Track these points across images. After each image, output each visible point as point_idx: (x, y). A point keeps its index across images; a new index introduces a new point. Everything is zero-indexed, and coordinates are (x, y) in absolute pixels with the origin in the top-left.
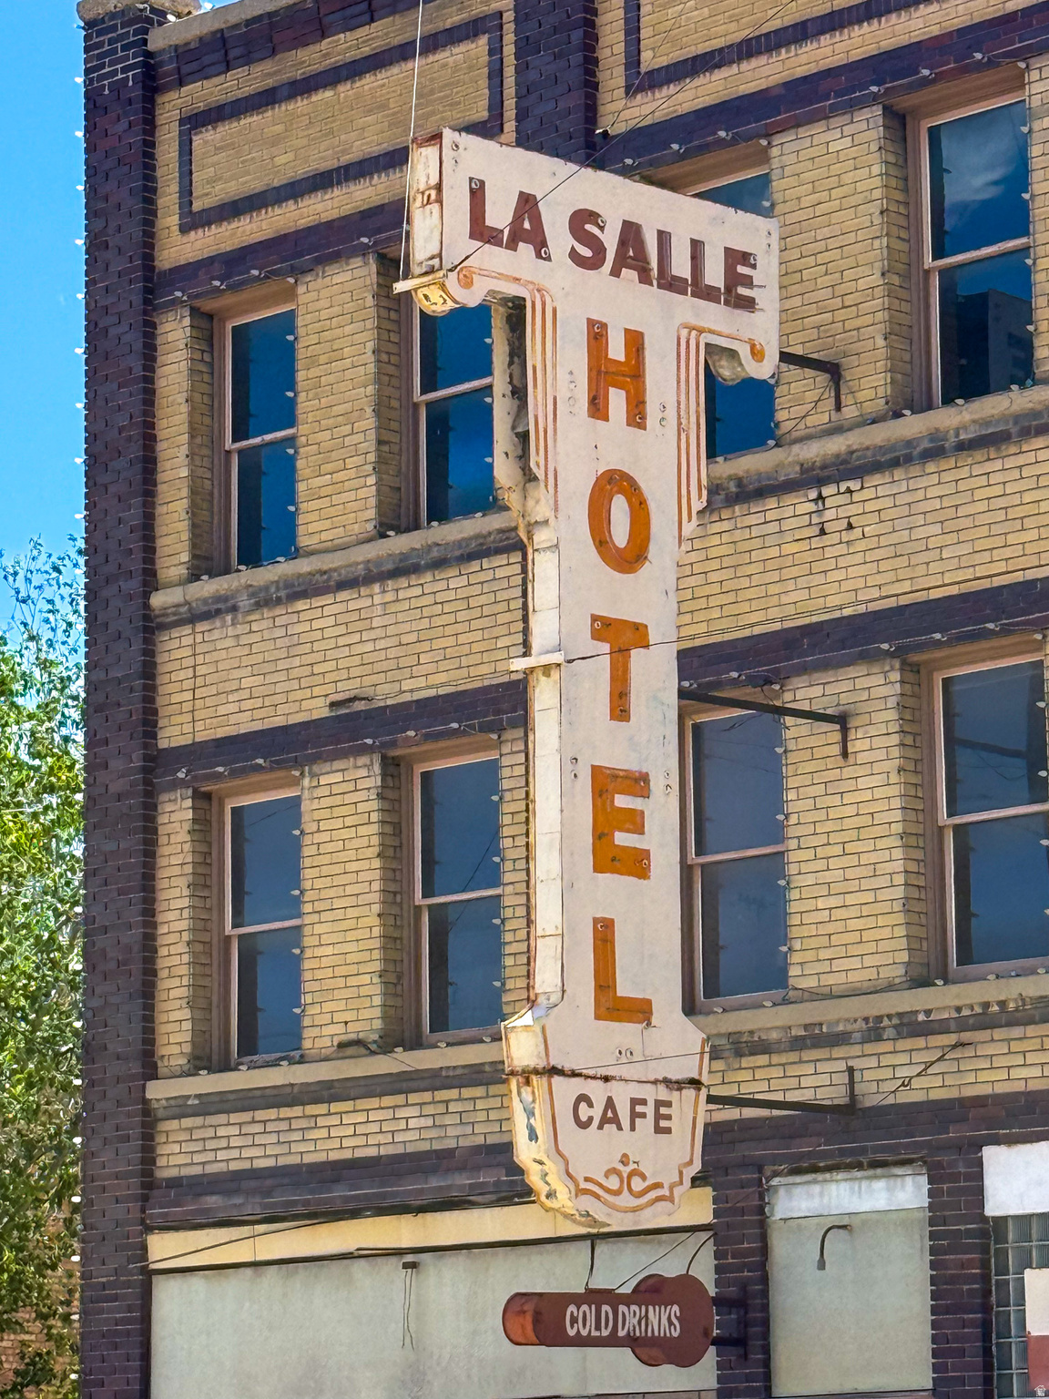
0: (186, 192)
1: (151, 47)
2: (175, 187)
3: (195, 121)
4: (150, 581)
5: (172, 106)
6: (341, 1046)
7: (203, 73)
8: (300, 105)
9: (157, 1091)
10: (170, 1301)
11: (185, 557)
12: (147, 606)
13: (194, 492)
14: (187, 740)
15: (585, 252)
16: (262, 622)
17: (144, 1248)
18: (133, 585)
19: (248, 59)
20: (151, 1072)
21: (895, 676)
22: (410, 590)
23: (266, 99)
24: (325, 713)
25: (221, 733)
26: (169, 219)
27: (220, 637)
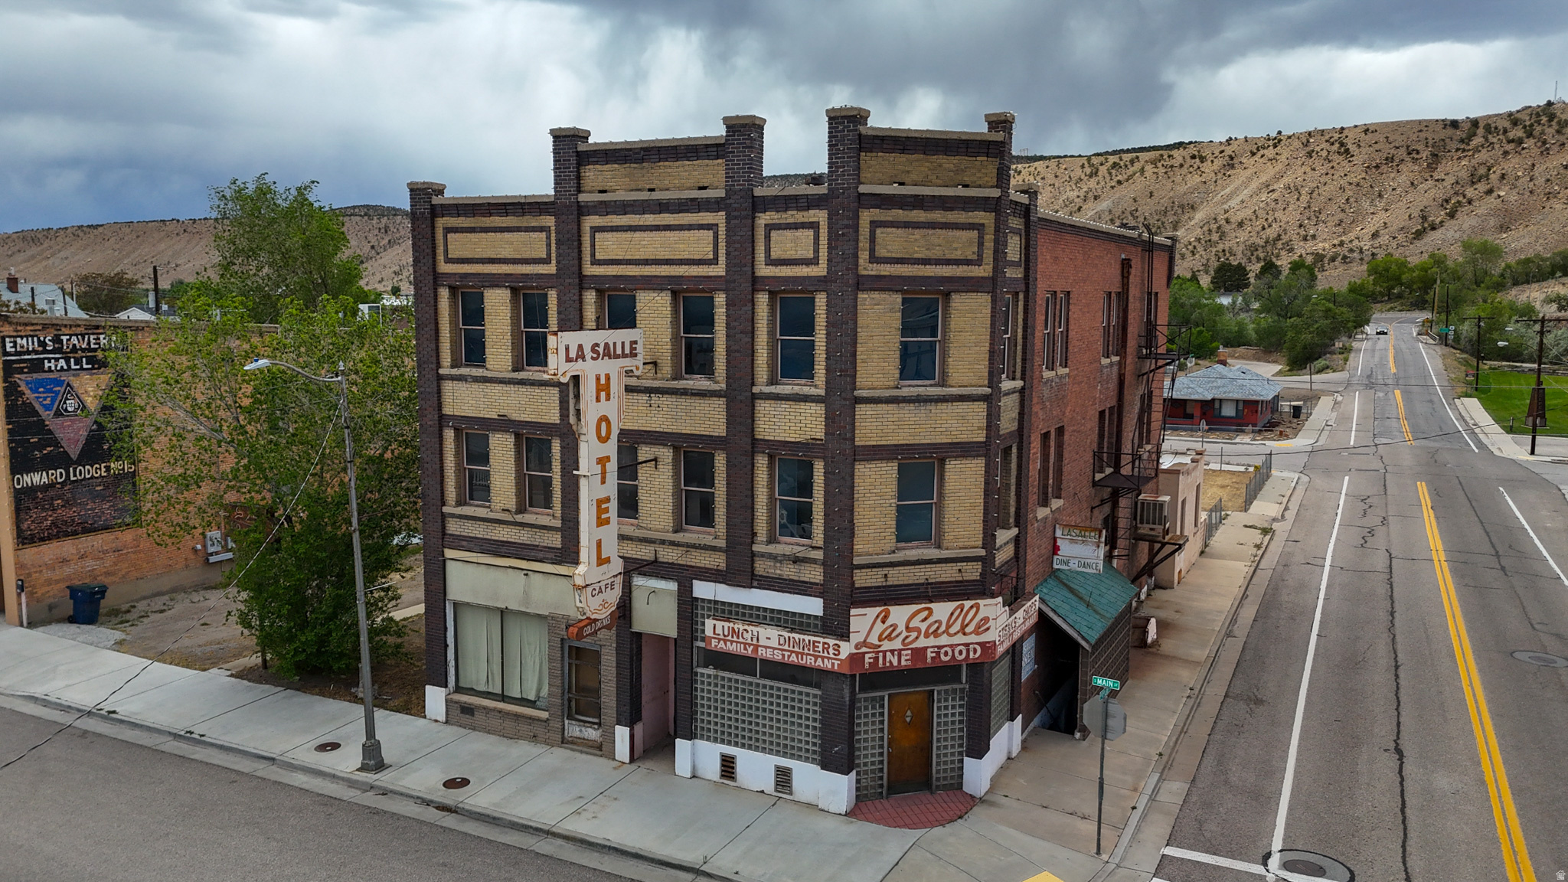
0: (446, 251)
1: (433, 203)
2: (442, 248)
3: (448, 230)
4: (439, 365)
5: (441, 222)
6: (503, 510)
7: (450, 215)
8: (484, 235)
9: (445, 509)
10: (451, 567)
11: (449, 360)
12: (438, 373)
13: (451, 341)
14: (452, 413)
15: (595, 356)
16: (475, 386)
17: (443, 552)
18: (434, 366)
19: (466, 215)
20: (444, 504)
21: (671, 451)
22: (523, 389)
23: (472, 230)
24: (496, 417)
25: (463, 414)
26: (441, 257)
27: (461, 386)
